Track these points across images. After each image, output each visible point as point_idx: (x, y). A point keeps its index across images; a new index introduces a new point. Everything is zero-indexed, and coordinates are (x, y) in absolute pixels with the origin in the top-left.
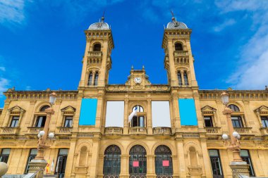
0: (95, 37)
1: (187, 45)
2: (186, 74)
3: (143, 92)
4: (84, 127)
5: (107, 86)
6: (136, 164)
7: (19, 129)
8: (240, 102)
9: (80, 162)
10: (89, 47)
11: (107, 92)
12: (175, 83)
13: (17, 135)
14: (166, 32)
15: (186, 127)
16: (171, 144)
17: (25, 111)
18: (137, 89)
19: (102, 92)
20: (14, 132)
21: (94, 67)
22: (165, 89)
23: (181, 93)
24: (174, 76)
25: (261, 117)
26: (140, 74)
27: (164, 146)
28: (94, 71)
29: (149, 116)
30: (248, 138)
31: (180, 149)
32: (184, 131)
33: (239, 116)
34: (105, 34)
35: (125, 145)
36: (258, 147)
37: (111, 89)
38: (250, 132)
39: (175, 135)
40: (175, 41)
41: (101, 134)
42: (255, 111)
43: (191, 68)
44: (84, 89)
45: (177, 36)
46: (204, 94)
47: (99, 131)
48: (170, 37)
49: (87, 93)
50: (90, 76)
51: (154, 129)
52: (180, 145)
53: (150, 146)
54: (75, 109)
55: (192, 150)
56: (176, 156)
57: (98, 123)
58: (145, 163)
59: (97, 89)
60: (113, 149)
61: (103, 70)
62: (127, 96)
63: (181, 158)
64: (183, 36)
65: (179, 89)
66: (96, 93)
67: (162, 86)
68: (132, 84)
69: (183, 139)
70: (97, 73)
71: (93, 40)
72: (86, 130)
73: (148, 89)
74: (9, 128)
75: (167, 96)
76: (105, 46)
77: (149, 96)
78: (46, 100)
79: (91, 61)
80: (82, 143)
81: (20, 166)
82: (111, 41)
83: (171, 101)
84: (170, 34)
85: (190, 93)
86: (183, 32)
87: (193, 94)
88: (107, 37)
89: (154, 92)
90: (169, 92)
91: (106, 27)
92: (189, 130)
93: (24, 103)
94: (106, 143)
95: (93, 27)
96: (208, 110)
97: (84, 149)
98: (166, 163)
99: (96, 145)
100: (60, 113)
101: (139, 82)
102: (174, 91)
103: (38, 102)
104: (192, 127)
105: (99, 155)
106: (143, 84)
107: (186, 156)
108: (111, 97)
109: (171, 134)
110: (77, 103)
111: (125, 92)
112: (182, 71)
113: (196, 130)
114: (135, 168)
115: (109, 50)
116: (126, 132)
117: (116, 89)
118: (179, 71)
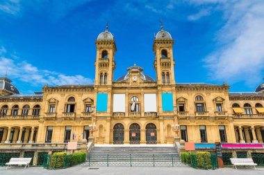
0: (103, 46)
1: (170, 52)
2: (168, 74)
3: (138, 88)
4: (100, 113)
5: (113, 83)
6: (134, 135)
7: (56, 113)
8: (204, 94)
9: (99, 134)
10: (99, 54)
11: (114, 88)
12: (160, 83)
13: (56, 118)
14: (156, 42)
15: (166, 112)
16: (156, 122)
17: (58, 102)
18: (134, 85)
19: (110, 89)
20: (54, 116)
21: (104, 70)
22: (154, 85)
23: (164, 89)
24: (160, 77)
25: (217, 104)
26: (136, 74)
27: (152, 124)
28: (104, 73)
29: (142, 104)
30: (205, 118)
31: (161, 126)
32: (165, 114)
33: (202, 104)
34: (110, 43)
35: (127, 124)
36: (211, 124)
37: (116, 85)
38: (207, 115)
39: (158, 117)
40: (162, 49)
41: (111, 117)
42: (213, 100)
43: (172, 71)
44: (98, 87)
45: (163, 45)
46: (180, 88)
47: (109, 115)
48: (158, 45)
49: (100, 89)
50: (101, 76)
51: (145, 113)
52: (161, 123)
53: (143, 124)
54: (92, 100)
55: (169, 126)
56: (159, 130)
57: (109, 110)
58: (140, 135)
59: (107, 86)
60: (119, 126)
61: (110, 72)
62: (127, 90)
63: (162, 131)
64: (168, 45)
65: (163, 86)
66: (106, 89)
67: (151, 83)
68: (131, 81)
69: (163, 120)
70: (106, 74)
71: (101, 48)
72: (102, 115)
73: (142, 85)
74: (49, 113)
75: (155, 90)
76: (110, 52)
77: (142, 90)
78: (72, 93)
79: (101, 65)
80: (100, 122)
81: (61, 136)
82: (115, 49)
83: (157, 94)
84: (158, 43)
85: (170, 89)
86: (167, 42)
87: (172, 91)
88: (111, 46)
89: (146, 88)
90: (156, 88)
91: (110, 37)
92: (168, 114)
93: (56, 96)
94: (114, 122)
95: (101, 37)
96: (182, 100)
97: (101, 127)
98: (152, 134)
99: (108, 124)
100: (82, 103)
101: (135, 80)
102: (159, 88)
103: (66, 95)
104: (170, 112)
105: (110, 130)
106: (139, 81)
107: (164, 130)
108: (116, 91)
109: (156, 116)
110: (94, 96)
111: (126, 88)
112: (165, 73)
113: (172, 114)
114: (133, 137)
115: (114, 54)
116: (127, 115)
117: (120, 85)
118: (163, 73)
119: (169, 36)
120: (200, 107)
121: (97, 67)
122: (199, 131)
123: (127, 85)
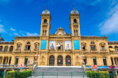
0: (44, 17)
1: (78, 20)
2: (77, 31)
3: (62, 38)
4: (42, 50)
5: (50, 35)
6: (59, 61)
7: (21, 50)
8: (95, 41)
9: (42, 61)
10: (42, 21)
11: (50, 38)
12: (73, 35)
13: (20, 52)
14: (71, 15)
15: (76, 50)
16: (71, 55)
17: (22, 44)
18: (60, 36)
19: (48, 38)
20: (19, 51)
21: (45, 29)
22: (70, 36)
23: (75, 38)
24: (73, 32)
25: (102, 46)
26: (61, 31)
27: (69, 56)
28: (45, 30)
29: (64, 46)
30: (96, 53)
31: (73, 57)
32: (75, 51)
33: (94, 46)
34: (48, 16)
35: (56, 55)
36: (99, 56)
37: (51, 36)
38: (97, 51)
39: (72, 52)
40: (74, 19)
41: (48, 52)
42: (100, 44)
43: (79, 29)
44: (42, 37)
45: (74, 17)
46: (83, 38)
48: (72, 17)
50: (43, 32)
51: (65, 50)
52: (74, 55)
53: (64, 56)
54: (39, 44)
55: (77, 57)
56: (72, 59)
57: (47, 49)
58: (62, 61)
59: (46, 37)
60: (52, 57)
61: (48, 30)
62: (56, 39)
63: (74, 59)
64: (77, 17)
65: (74, 37)
66: (46, 38)
67: (68, 35)
68: (58, 35)
69: (74, 54)
71: (44, 18)
72: (43, 51)
73: (64, 36)
74: (17, 50)
75: (70, 39)
76: (48, 20)
77: (64, 39)
78: (29, 40)
79: (43, 26)
80: (42, 55)
81: (23, 62)
82: (51, 19)
83: (71, 41)
84: (72, 15)
85: (78, 38)
86: (77, 15)
87: (79, 39)
88: (49, 17)
89: (66, 38)
91: (48, 12)
92: (77, 51)
93: (21, 41)
94: (50, 55)
96: (84, 44)
97: (43, 57)
98: (69, 61)
99: (47, 55)
100: (34, 45)
101: (60, 34)
102: (73, 38)
103: (26, 41)
104: (78, 50)
105: (48, 59)
106: (62, 35)
107: (75, 59)
109: (71, 52)
110: (39, 41)
111: (56, 38)
112: (76, 30)
113: (79, 51)
114: (59, 63)
115: (50, 21)
116: (56, 51)
117: (53, 36)
118: (75, 30)
119: (77, 12)
120: (93, 47)
121: (41, 27)
122: (93, 60)
123: (56, 36)
